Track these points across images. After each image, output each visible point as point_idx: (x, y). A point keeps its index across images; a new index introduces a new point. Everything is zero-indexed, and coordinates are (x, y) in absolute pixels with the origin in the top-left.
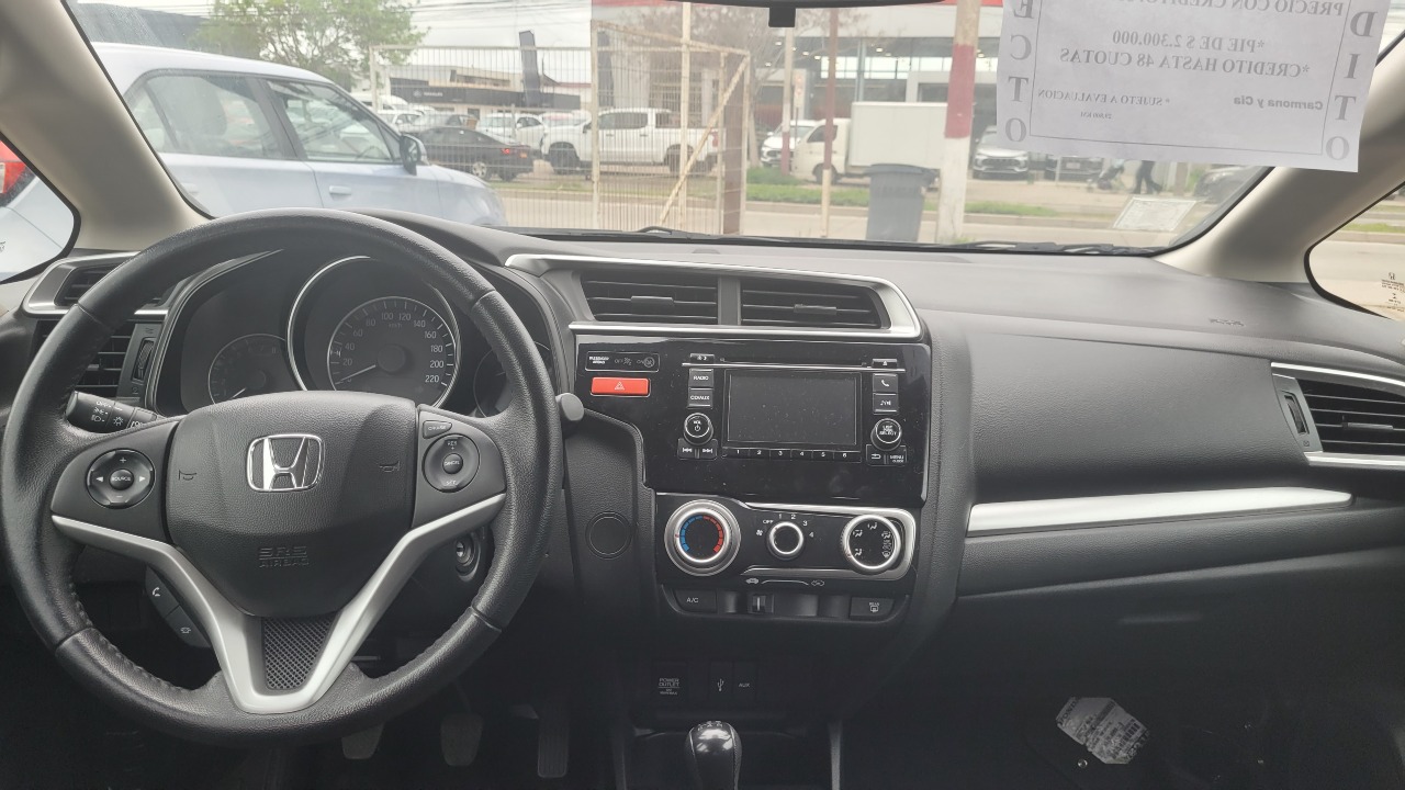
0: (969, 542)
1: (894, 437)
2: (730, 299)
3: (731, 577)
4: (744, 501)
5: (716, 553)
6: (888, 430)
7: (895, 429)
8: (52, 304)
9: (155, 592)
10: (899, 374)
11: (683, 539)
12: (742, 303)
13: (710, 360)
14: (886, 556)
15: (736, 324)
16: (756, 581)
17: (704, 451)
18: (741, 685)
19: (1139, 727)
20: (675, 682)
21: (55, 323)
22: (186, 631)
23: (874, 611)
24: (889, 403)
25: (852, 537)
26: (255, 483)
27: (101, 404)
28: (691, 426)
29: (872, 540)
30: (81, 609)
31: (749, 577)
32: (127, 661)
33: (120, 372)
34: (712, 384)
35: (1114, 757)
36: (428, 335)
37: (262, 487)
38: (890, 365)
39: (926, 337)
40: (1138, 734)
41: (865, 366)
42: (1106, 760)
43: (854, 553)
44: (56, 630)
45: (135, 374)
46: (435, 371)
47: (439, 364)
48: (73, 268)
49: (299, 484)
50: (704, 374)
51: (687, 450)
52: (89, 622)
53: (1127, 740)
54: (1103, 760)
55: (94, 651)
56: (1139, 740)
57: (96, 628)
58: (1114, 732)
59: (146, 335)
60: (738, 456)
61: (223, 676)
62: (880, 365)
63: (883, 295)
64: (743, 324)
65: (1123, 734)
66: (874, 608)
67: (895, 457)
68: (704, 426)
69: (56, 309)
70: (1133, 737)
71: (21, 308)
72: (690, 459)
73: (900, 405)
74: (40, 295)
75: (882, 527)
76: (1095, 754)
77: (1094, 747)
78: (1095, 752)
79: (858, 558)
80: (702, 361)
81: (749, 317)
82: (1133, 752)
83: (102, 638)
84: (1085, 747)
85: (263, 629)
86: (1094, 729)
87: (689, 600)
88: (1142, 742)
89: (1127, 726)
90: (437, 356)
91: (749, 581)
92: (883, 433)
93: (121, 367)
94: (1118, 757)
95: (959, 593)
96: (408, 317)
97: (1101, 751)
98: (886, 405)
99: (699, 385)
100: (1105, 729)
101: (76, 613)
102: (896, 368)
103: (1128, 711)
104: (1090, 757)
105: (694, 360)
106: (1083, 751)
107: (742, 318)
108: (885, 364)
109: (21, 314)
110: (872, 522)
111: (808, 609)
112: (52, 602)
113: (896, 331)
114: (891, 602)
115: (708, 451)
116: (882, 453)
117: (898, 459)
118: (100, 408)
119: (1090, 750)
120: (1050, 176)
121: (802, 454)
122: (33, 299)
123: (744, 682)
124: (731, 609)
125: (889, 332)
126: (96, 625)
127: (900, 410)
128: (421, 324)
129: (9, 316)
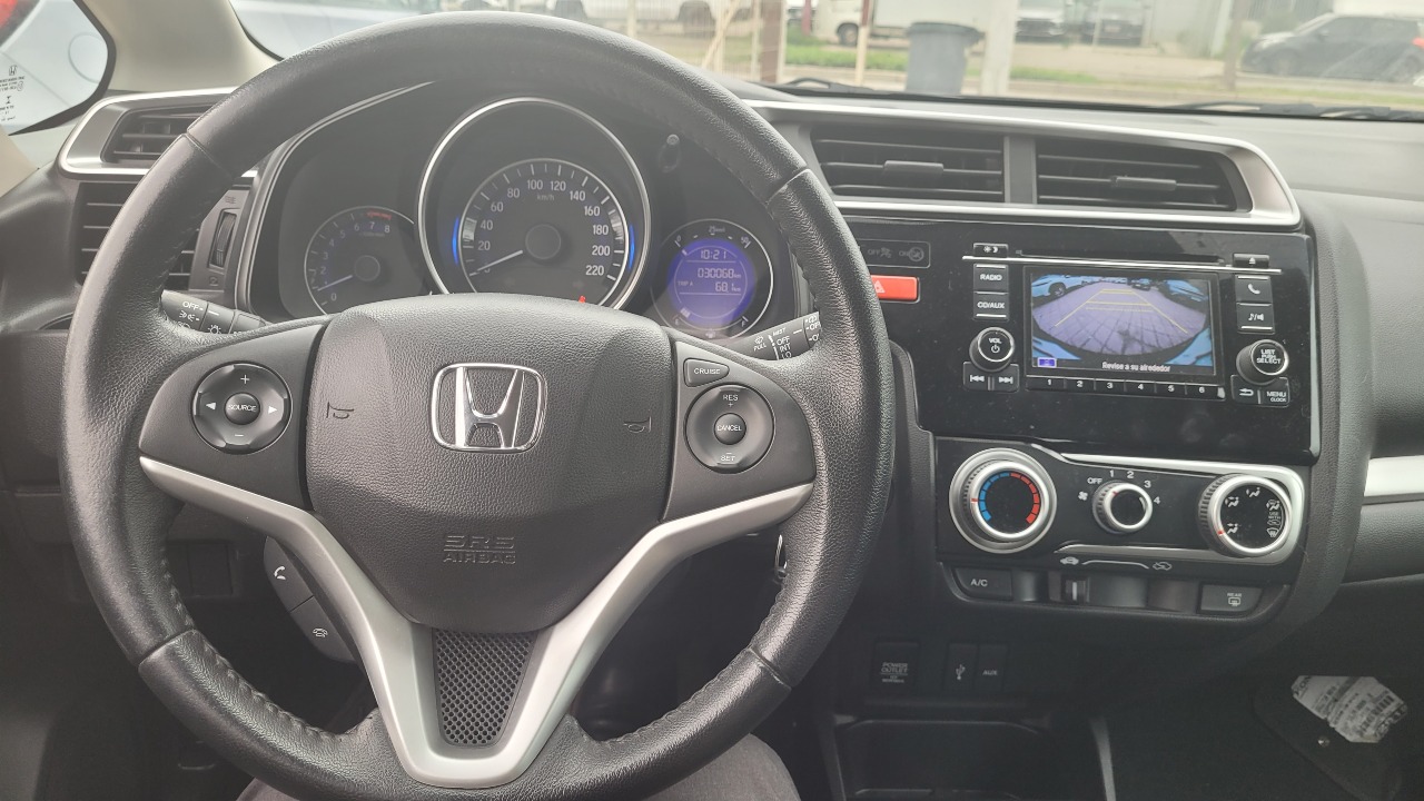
0: (1366, 511)
1: (1275, 367)
2: (1018, 166)
3: (1040, 557)
4: (1059, 452)
5: (1029, 525)
6: (1269, 356)
7: (1279, 354)
8: (98, 160)
9: (278, 573)
10: (1273, 276)
11: (983, 504)
12: (1038, 173)
13: (1002, 253)
14: (1273, 534)
15: (1031, 203)
16: (1075, 561)
17: (1001, 380)
18: (986, 673)
19: (1392, 700)
20: (902, 667)
21: (131, 188)
22: (320, 633)
23: (1235, 604)
24: (1261, 317)
25: (1224, 508)
26: (442, 437)
27: (189, 306)
28: (986, 345)
29: (1253, 510)
30: (177, 600)
31: (1065, 555)
32: (243, 685)
33: (192, 255)
34: (1006, 285)
35: (1361, 735)
36: (588, 211)
37: (453, 442)
38: (1260, 264)
39: (1307, 226)
40: (1392, 708)
41: (1223, 265)
42: (1352, 738)
43: (1226, 529)
44: (141, 633)
45: (213, 259)
46: (598, 260)
47: (604, 251)
48: (125, 110)
49: (508, 444)
50: (995, 272)
51: (977, 378)
52: (189, 621)
53: (1376, 714)
54: (1349, 738)
55: (199, 670)
56: (1392, 715)
57: (199, 629)
58: (1360, 706)
59: (228, 205)
60: (1049, 389)
61: (380, 719)
62: (1245, 263)
63: (1240, 164)
64: (1040, 202)
65: (1371, 706)
66: (1235, 600)
67: (1272, 394)
68: (1005, 347)
69: (104, 166)
70: (1385, 711)
71: (56, 166)
72: (980, 390)
73: (1276, 320)
74: (80, 148)
75: (1268, 494)
76: (1338, 730)
77: (1336, 723)
78: (1339, 728)
79: (1232, 536)
80: (991, 254)
81: (1047, 193)
82: (1383, 729)
83: (208, 647)
84: (1325, 722)
85: (434, 646)
86: (1336, 700)
87: (974, 582)
88: (1396, 717)
89: (1377, 700)
90: (600, 240)
91: (1064, 561)
92: (1260, 361)
93: (193, 249)
94: (1366, 734)
95: (1346, 580)
96: (561, 186)
97: (1346, 728)
98: (1257, 320)
99: (990, 286)
100: (1350, 701)
101: (170, 604)
102: (1267, 267)
103: (1381, 680)
104: (1333, 734)
105: (980, 252)
106: (1323, 727)
107: (1039, 193)
108: (1252, 261)
109: (56, 172)
110: (1253, 487)
111: (1127, 600)
112: (137, 590)
113: (1257, 216)
114: (1260, 590)
115: (1006, 380)
116: (1254, 388)
117: (1278, 397)
118: (189, 311)
119: (1332, 725)
120: (1087, 39)
121: (1141, 387)
122: (74, 151)
123: (990, 669)
124: (1028, 596)
125: (1249, 217)
126: (199, 625)
127: (1277, 328)
128: (578, 196)
129: (40, 175)
